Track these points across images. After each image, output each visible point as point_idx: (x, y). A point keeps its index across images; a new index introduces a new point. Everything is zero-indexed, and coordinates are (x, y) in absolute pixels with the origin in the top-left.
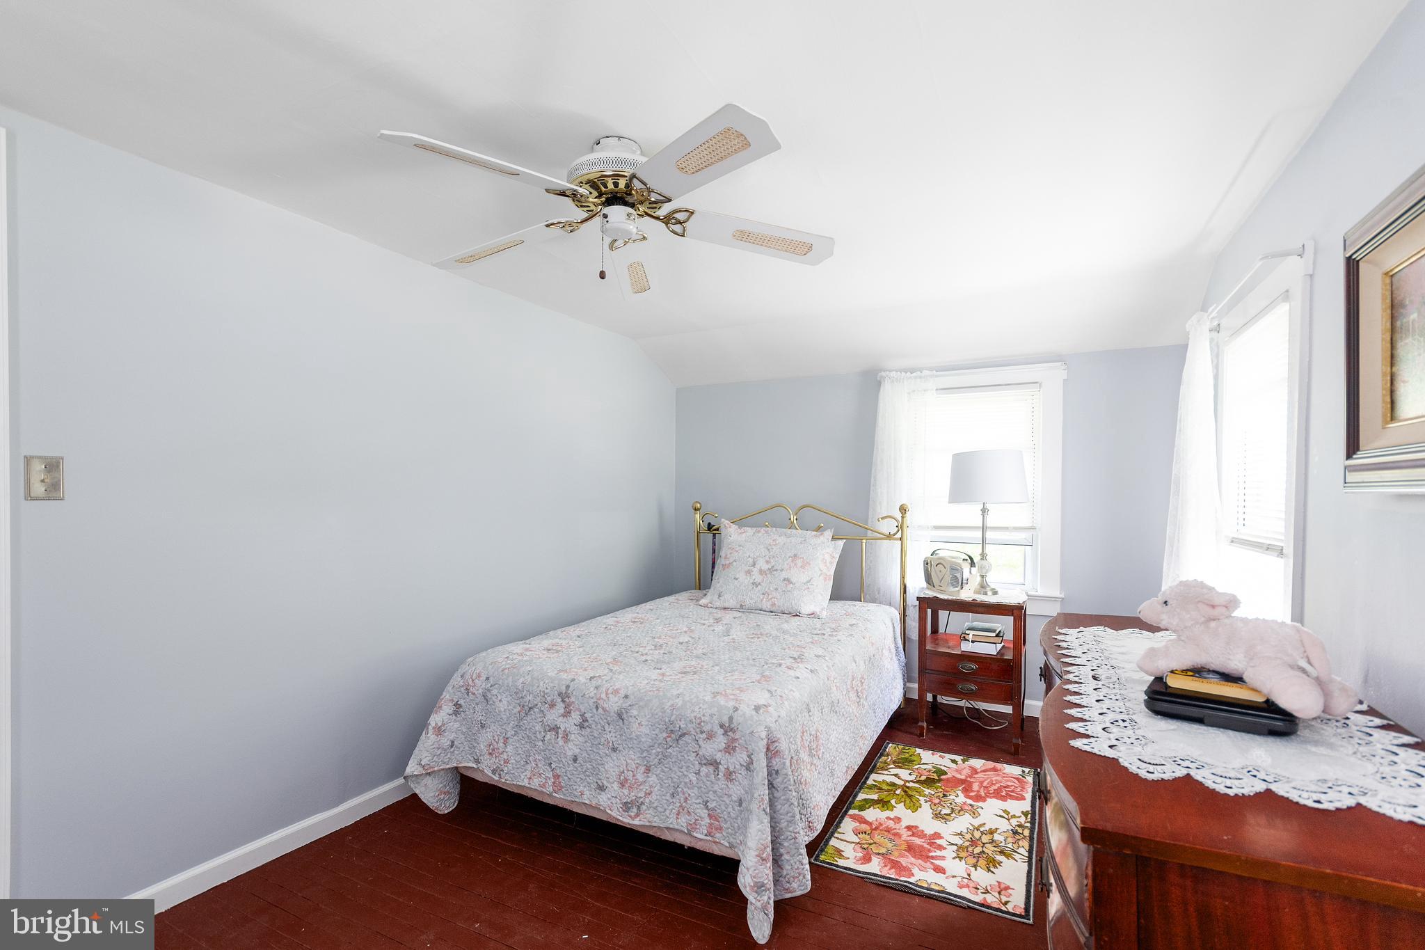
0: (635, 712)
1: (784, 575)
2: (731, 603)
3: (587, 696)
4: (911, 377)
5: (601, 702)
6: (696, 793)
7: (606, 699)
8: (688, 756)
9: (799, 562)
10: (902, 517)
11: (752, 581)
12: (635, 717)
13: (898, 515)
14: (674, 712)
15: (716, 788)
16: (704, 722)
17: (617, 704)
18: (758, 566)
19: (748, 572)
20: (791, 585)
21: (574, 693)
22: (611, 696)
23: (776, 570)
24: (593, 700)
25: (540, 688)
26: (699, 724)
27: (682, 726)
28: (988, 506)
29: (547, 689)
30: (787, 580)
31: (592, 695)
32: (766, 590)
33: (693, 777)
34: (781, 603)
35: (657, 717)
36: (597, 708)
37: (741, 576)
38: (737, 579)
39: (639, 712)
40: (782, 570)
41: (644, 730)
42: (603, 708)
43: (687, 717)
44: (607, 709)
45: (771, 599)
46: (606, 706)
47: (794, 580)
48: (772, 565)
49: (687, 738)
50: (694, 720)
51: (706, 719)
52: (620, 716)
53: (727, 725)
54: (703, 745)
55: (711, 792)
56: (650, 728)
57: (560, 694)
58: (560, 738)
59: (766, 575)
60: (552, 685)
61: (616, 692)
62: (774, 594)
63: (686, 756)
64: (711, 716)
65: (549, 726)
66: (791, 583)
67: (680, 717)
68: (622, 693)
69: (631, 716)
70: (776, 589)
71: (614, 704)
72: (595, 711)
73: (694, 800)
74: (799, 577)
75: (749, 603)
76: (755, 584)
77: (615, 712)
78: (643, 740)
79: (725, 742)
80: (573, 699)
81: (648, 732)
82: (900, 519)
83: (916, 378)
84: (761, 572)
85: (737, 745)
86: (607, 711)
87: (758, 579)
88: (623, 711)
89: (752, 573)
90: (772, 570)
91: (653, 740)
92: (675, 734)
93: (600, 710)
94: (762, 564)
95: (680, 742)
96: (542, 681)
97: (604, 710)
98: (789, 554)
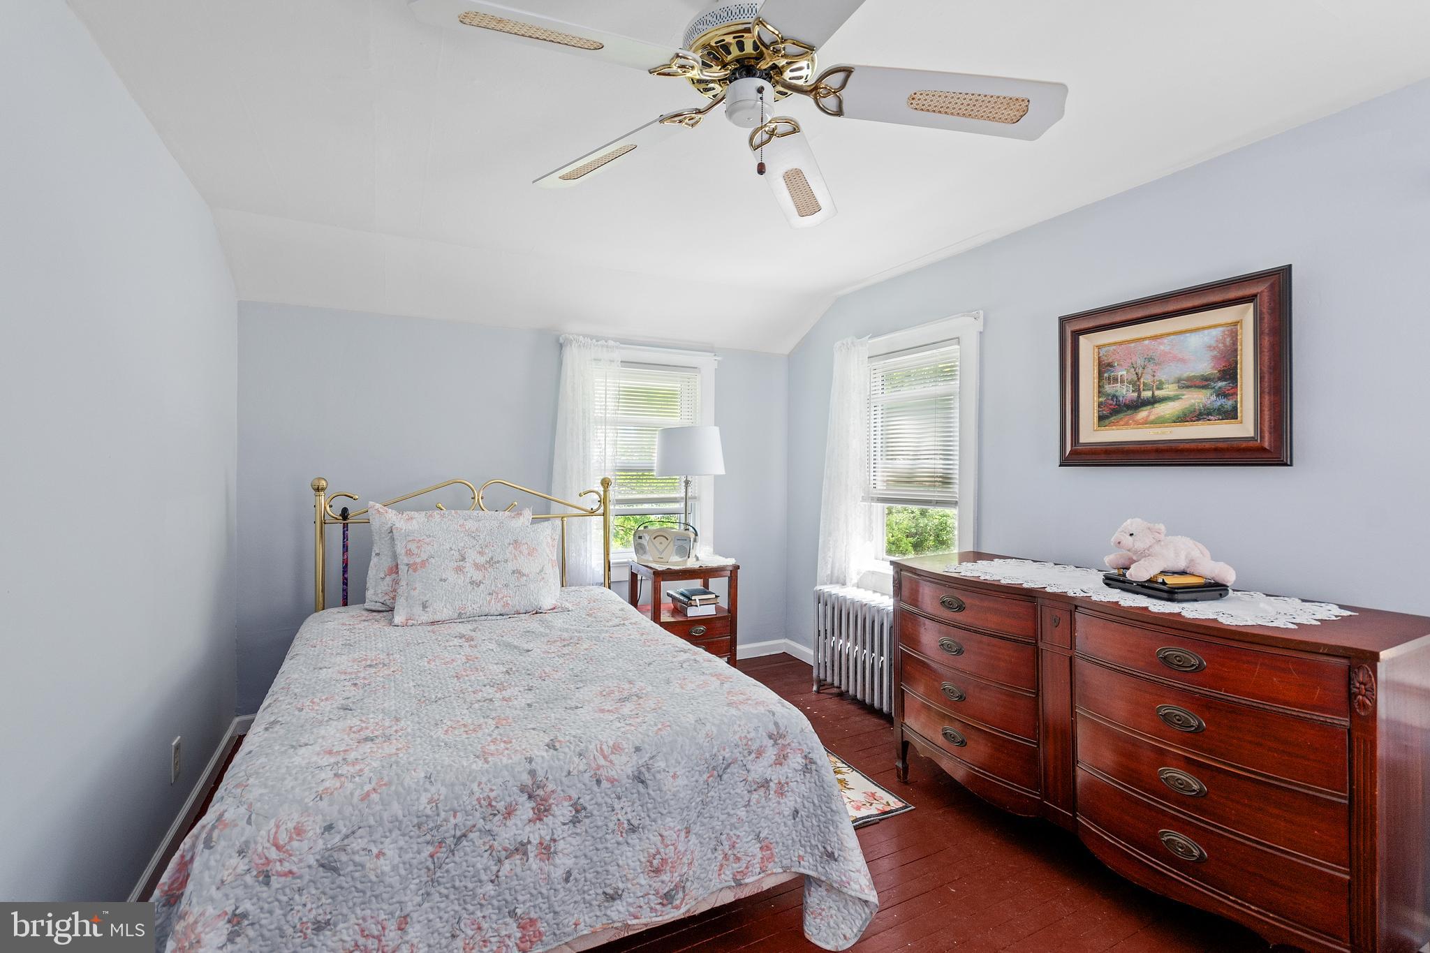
0: (662, 764)
1: (510, 566)
2: (446, 613)
3: (575, 772)
4: (597, 345)
5: (603, 772)
6: (748, 829)
7: (608, 764)
8: (734, 789)
9: (524, 549)
10: (605, 492)
11: (468, 580)
12: (664, 770)
13: (601, 490)
14: (715, 743)
15: (767, 811)
16: (751, 739)
17: (630, 765)
18: (469, 560)
19: (459, 570)
20: (525, 578)
21: (550, 777)
22: (612, 757)
23: (498, 562)
24: (589, 774)
25: (477, 795)
26: (746, 745)
27: (727, 756)
28: (689, 479)
29: (492, 790)
30: (518, 573)
31: (582, 768)
32: (493, 588)
33: (742, 813)
34: (516, 602)
35: (693, 758)
36: (599, 782)
37: (451, 576)
38: (445, 580)
39: (667, 760)
40: (506, 561)
41: (681, 781)
42: (608, 779)
43: (732, 742)
44: (616, 777)
45: (502, 598)
46: (613, 773)
47: (526, 571)
48: (490, 555)
49: (733, 769)
50: (740, 743)
51: (752, 735)
52: (639, 779)
53: (776, 733)
54: (753, 768)
55: (763, 819)
56: (687, 777)
57: (523, 789)
58: (531, 860)
59: (485, 569)
60: (500, 781)
61: (616, 748)
62: (505, 591)
63: (732, 791)
64: (756, 729)
65: (505, 849)
66: (524, 575)
67: (723, 745)
68: (628, 747)
69: (659, 772)
70: (506, 585)
71: (623, 766)
72: (595, 788)
73: (745, 840)
74: (530, 567)
75: (470, 609)
76: (475, 584)
77: (628, 777)
78: (681, 796)
79: (775, 753)
80: (551, 786)
81: (686, 782)
82: (602, 493)
83: (602, 346)
84: (477, 566)
85: (789, 751)
86: (616, 780)
87: (477, 576)
88: (643, 770)
89: (465, 570)
90: (491, 562)
91: (692, 790)
92: (718, 770)
93: (605, 784)
94: (472, 556)
95: (725, 777)
96: (473, 781)
97: (612, 781)
98: (507, 541)
